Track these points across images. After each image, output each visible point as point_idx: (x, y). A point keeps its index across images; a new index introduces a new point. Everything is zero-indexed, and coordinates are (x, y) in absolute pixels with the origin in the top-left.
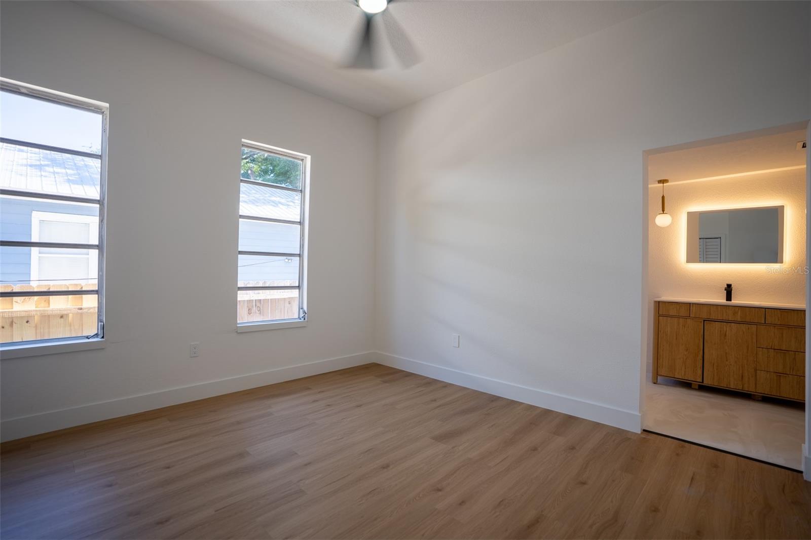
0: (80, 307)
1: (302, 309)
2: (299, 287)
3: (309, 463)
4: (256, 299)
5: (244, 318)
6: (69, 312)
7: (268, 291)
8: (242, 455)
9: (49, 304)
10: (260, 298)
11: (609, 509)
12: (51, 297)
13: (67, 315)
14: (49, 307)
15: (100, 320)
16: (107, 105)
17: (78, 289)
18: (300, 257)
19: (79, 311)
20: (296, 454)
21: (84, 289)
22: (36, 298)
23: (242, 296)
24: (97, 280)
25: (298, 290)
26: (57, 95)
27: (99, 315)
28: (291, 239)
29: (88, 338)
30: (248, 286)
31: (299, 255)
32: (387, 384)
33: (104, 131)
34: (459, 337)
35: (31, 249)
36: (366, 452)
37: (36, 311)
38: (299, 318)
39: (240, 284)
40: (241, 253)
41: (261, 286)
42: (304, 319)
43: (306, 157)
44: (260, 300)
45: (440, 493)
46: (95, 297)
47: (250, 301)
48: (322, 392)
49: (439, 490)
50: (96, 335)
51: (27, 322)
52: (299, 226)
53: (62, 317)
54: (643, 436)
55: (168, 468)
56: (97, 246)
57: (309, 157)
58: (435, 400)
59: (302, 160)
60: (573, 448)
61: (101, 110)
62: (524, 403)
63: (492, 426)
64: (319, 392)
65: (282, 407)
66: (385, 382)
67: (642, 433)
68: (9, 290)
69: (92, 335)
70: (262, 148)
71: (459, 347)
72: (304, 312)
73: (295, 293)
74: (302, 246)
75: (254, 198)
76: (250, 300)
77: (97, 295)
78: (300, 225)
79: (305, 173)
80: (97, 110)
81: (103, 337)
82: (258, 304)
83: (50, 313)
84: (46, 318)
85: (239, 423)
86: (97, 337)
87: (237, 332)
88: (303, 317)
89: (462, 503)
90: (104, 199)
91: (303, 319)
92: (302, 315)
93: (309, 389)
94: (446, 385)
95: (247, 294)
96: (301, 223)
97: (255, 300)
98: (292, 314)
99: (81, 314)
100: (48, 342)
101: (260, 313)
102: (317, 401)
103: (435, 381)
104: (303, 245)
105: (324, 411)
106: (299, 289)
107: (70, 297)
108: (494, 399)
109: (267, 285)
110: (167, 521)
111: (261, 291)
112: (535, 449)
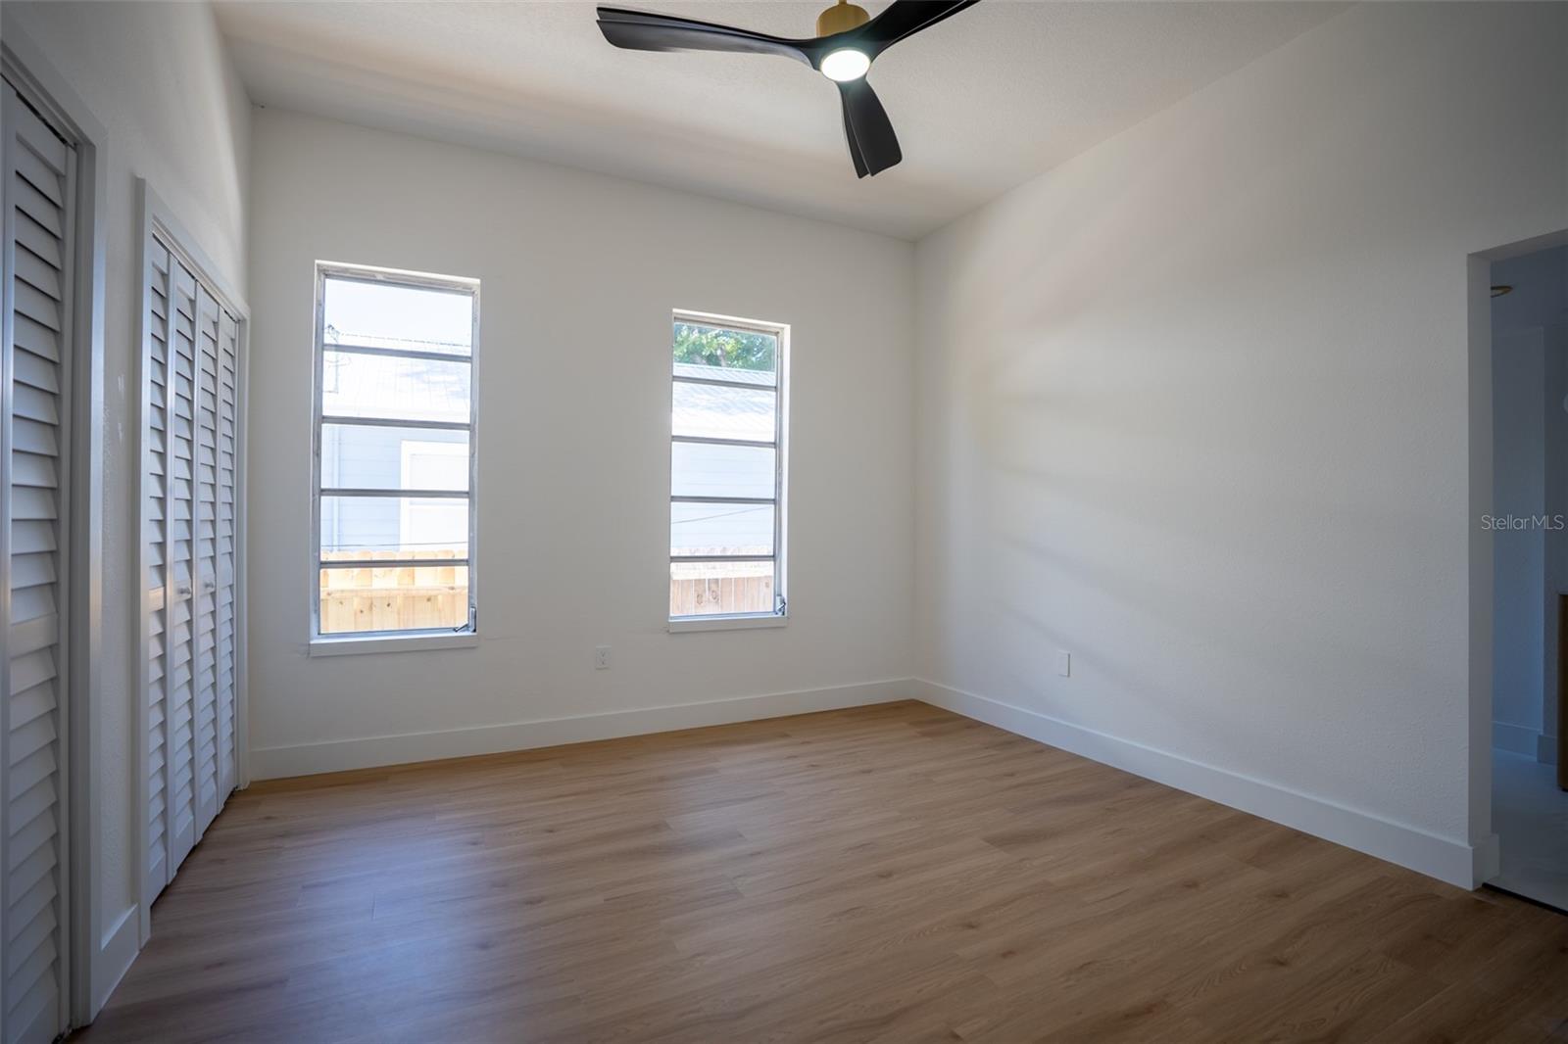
0: (451, 585)
1: (780, 595)
2: (774, 556)
3: (759, 853)
4: (711, 577)
5: (683, 607)
6: (438, 592)
7: (729, 565)
8: (656, 828)
9: (414, 581)
10: (715, 577)
11: (1325, 1020)
12: (416, 569)
13: (436, 596)
14: (414, 584)
15: (471, 605)
16: (478, 281)
17: (450, 558)
18: (775, 504)
19: (451, 591)
20: (741, 836)
21: (456, 558)
22: (398, 570)
23: (678, 572)
24: (467, 545)
25: (772, 563)
26: (417, 277)
27: (470, 598)
28: (760, 474)
29: (455, 630)
30: (697, 554)
31: (774, 501)
32: (929, 739)
33: (474, 320)
34: (1069, 656)
35: (399, 501)
36: (858, 847)
37: (399, 589)
38: (774, 611)
39: (674, 553)
40: (674, 499)
41: (719, 554)
42: (783, 614)
43: (783, 329)
44: (717, 581)
45: (972, 932)
46: (465, 569)
47: (699, 582)
48: (808, 743)
49: (971, 926)
50: (467, 626)
51: (389, 605)
52: (774, 450)
53: (429, 600)
54: (1477, 897)
55: (551, 831)
56: (467, 493)
57: (787, 328)
58: (1012, 775)
59: (777, 334)
60: (1282, 895)
61: (471, 289)
62: (1199, 797)
63: (1114, 832)
64: (803, 743)
65: (737, 763)
66: (924, 735)
67: (1476, 891)
68: (368, 559)
69: (461, 626)
70: (707, 320)
71: (1069, 676)
72: (783, 602)
73: (766, 569)
74: (778, 485)
75: (724, 401)
76: (699, 580)
77: (467, 568)
78: (775, 448)
79: (782, 357)
80: (465, 290)
81: (475, 631)
82: (714, 587)
83: (414, 593)
84: (411, 599)
85: (662, 779)
86: (468, 630)
87: (668, 631)
88: (780, 610)
89: (1008, 954)
90: (475, 423)
91: (780, 614)
92: (779, 606)
93: (786, 736)
94: (1042, 749)
95: (695, 569)
96: (776, 445)
97: (709, 580)
98: (761, 604)
99: (453, 596)
100: (407, 634)
101: (717, 602)
102: (795, 757)
103: (1024, 741)
104: (781, 483)
105: (806, 773)
106: (775, 561)
107: (440, 568)
108: (1136, 782)
109: (729, 554)
110: (539, 901)
111: (718, 564)
112: (1192, 885)
